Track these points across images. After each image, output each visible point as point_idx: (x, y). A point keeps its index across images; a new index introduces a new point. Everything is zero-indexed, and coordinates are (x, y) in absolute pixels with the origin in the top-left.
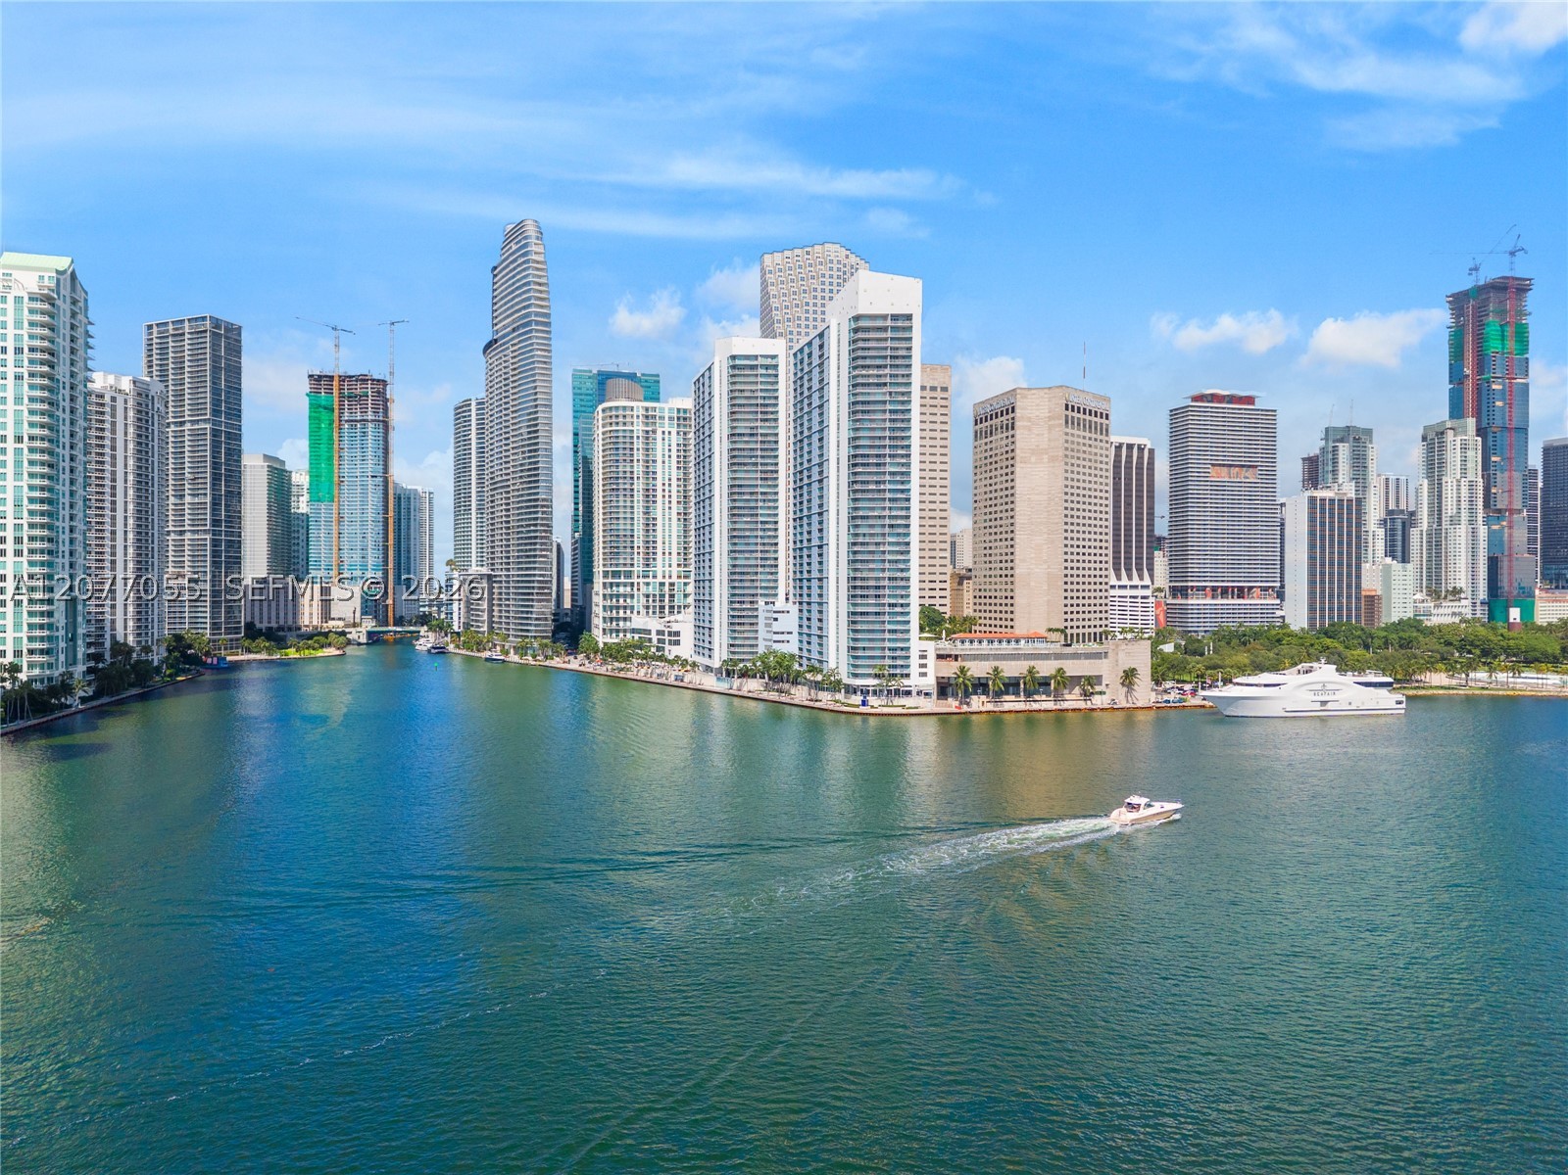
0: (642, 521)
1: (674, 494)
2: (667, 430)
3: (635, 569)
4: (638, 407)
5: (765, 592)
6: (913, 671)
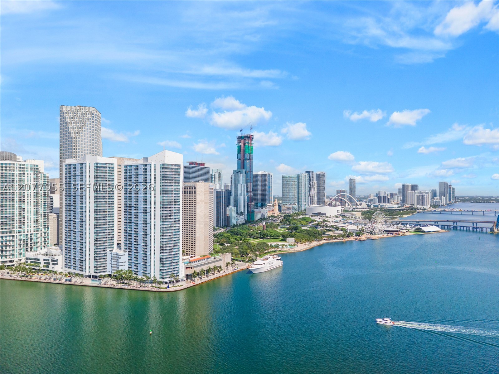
0: (18, 210)
1: (32, 198)
2: (29, 173)
3: (15, 230)
4: (17, 164)
5: (110, 246)
6: (180, 274)
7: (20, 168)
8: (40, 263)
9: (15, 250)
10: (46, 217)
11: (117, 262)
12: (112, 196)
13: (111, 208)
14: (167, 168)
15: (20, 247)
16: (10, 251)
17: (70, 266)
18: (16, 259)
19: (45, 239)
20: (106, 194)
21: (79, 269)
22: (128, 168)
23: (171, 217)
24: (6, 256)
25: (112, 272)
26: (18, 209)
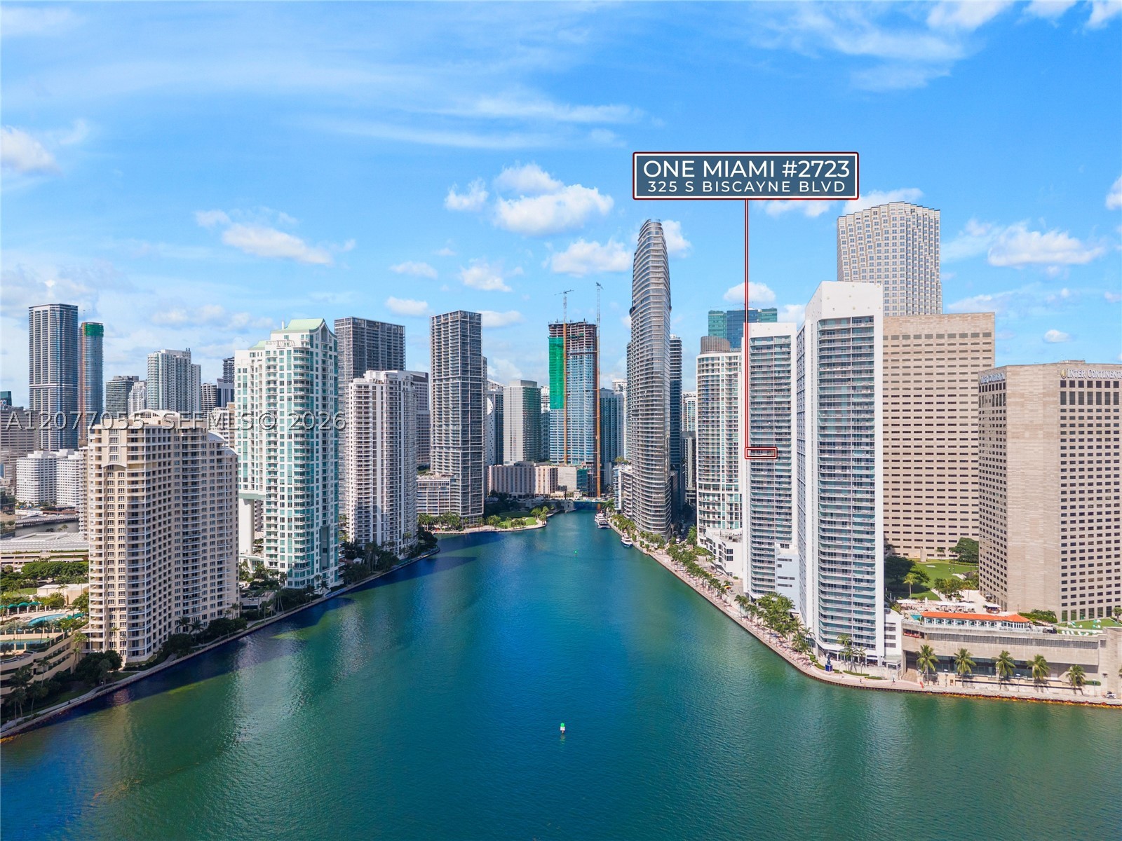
3: (721, 483)
4: (723, 357)
5: (781, 535)
6: (878, 643)
7: (730, 364)
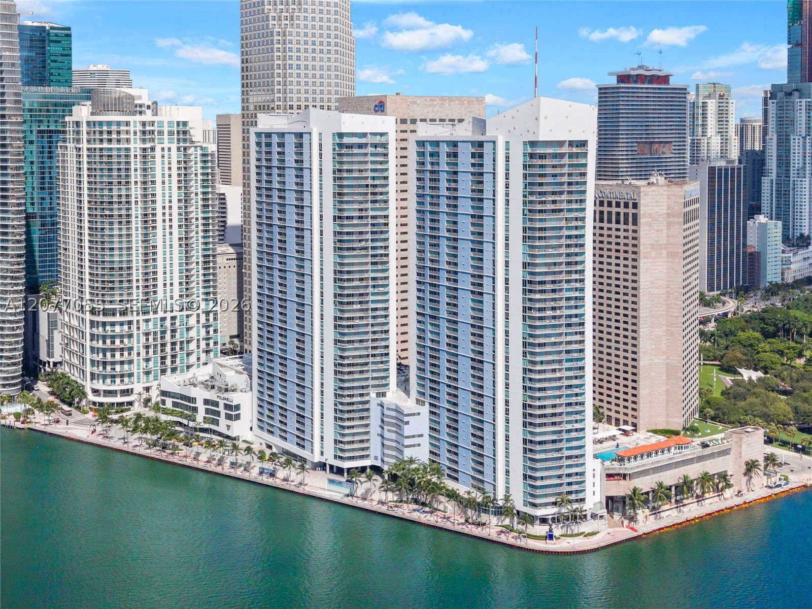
0: (141, 251)
1: (175, 221)
2: (166, 146)
4: (135, 122)
5: (377, 382)
6: (588, 495)
7: (144, 133)
8: (195, 409)
9: (135, 362)
10: (209, 268)
11: (396, 432)
12: (381, 232)
13: (380, 267)
14: (542, 156)
15: (147, 353)
16: (122, 363)
17: (272, 426)
18: (138, 388)
19: (208, 332)
20: (366, 225)
21: (296, 440)
22: (429, 148)
23: (558, 313)
24: (113, 377)
25: (383, 461)
26: (140, 249)
